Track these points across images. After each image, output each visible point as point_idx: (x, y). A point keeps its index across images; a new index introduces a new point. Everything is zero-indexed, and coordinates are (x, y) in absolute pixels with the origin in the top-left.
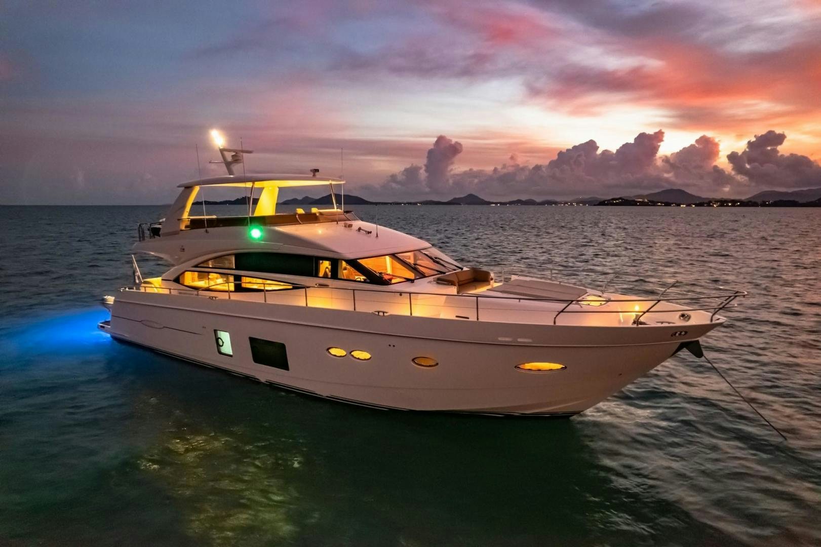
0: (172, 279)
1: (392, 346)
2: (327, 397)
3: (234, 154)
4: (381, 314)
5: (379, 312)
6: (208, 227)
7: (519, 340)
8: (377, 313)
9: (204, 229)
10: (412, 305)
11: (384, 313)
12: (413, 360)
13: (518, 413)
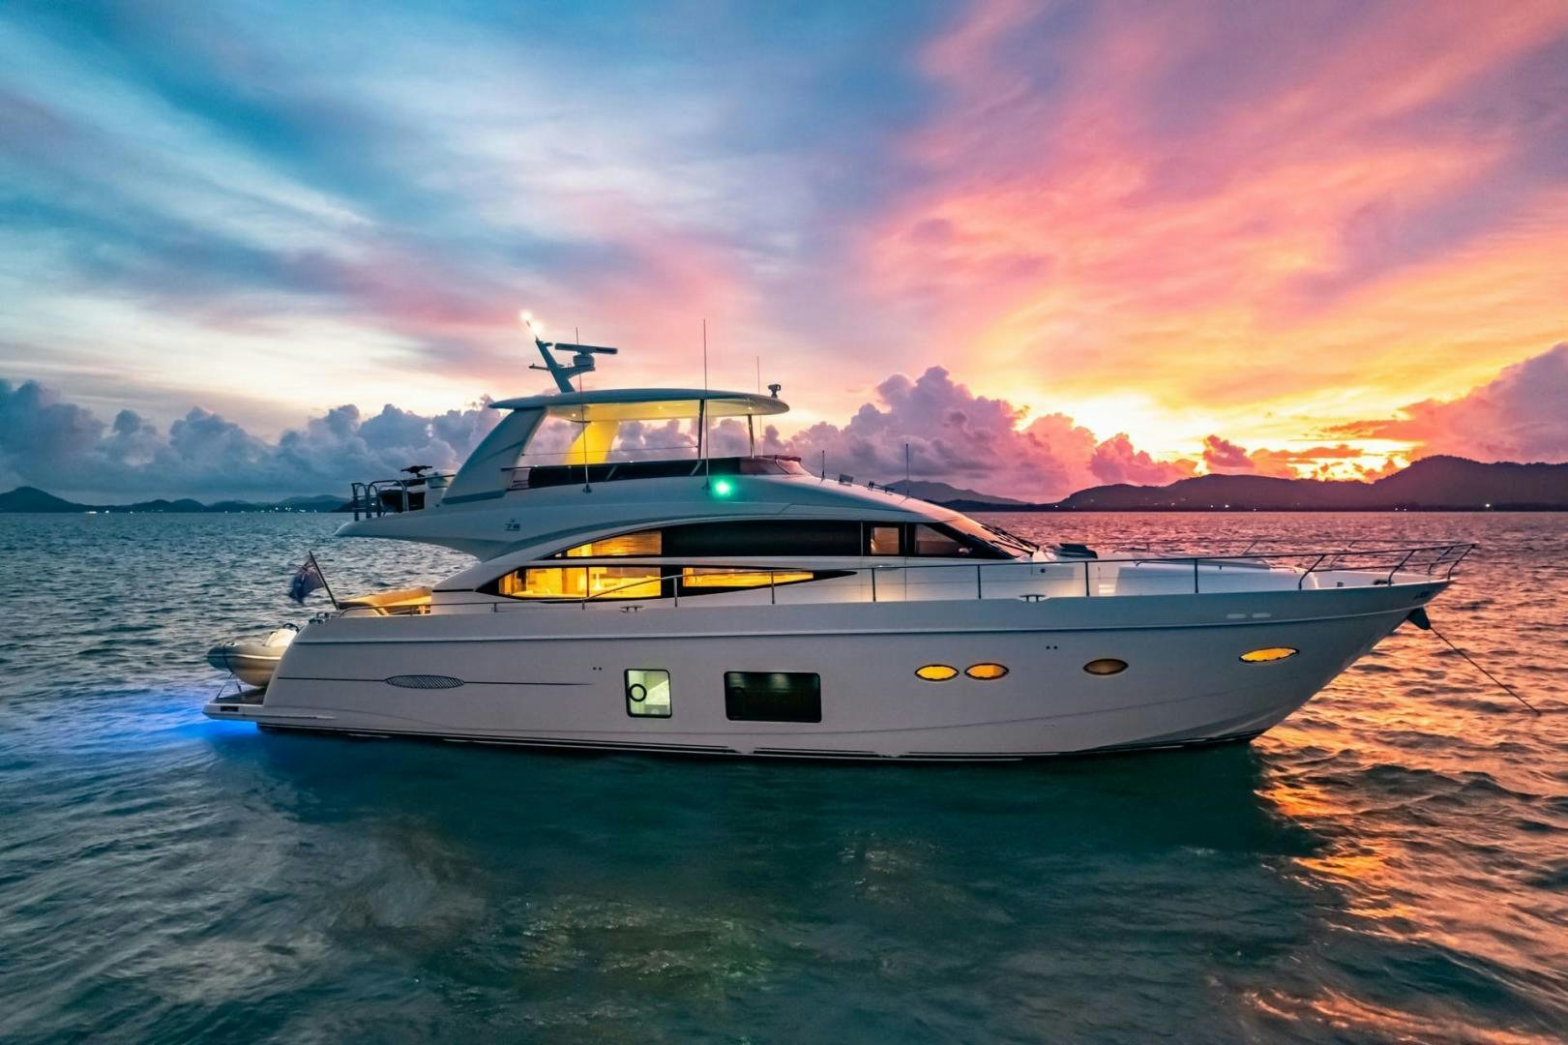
0: (474, 587)
1: (1052, 647)
2: (902, 757)
3: (576, 353)
4: (1033, 599)
5: (1028, 597)
6: (591, 481)
7: (1257, 616)
8: (1024, 599)
9: (584, 485)
10: (1090, 581)
11: (1037, 597)
12: (1086, 668)
13: (1202, 738)
